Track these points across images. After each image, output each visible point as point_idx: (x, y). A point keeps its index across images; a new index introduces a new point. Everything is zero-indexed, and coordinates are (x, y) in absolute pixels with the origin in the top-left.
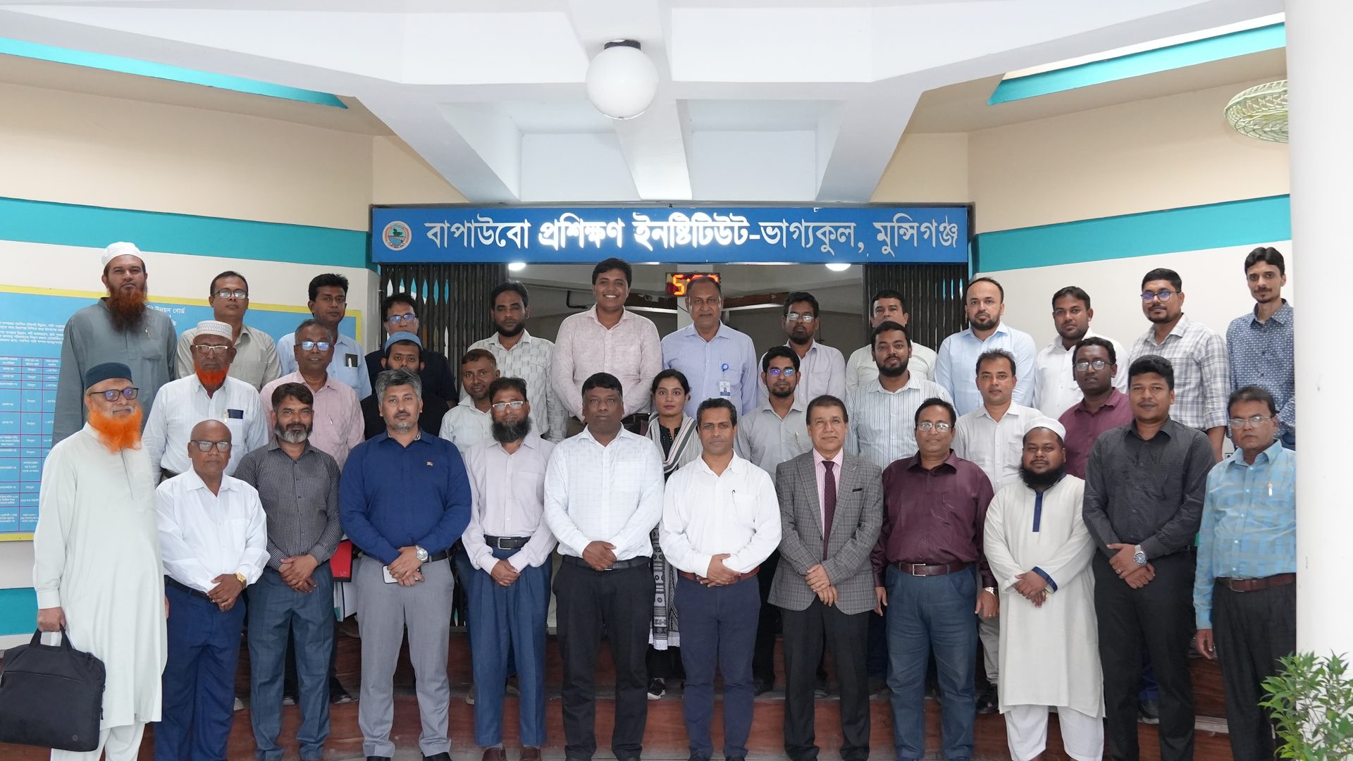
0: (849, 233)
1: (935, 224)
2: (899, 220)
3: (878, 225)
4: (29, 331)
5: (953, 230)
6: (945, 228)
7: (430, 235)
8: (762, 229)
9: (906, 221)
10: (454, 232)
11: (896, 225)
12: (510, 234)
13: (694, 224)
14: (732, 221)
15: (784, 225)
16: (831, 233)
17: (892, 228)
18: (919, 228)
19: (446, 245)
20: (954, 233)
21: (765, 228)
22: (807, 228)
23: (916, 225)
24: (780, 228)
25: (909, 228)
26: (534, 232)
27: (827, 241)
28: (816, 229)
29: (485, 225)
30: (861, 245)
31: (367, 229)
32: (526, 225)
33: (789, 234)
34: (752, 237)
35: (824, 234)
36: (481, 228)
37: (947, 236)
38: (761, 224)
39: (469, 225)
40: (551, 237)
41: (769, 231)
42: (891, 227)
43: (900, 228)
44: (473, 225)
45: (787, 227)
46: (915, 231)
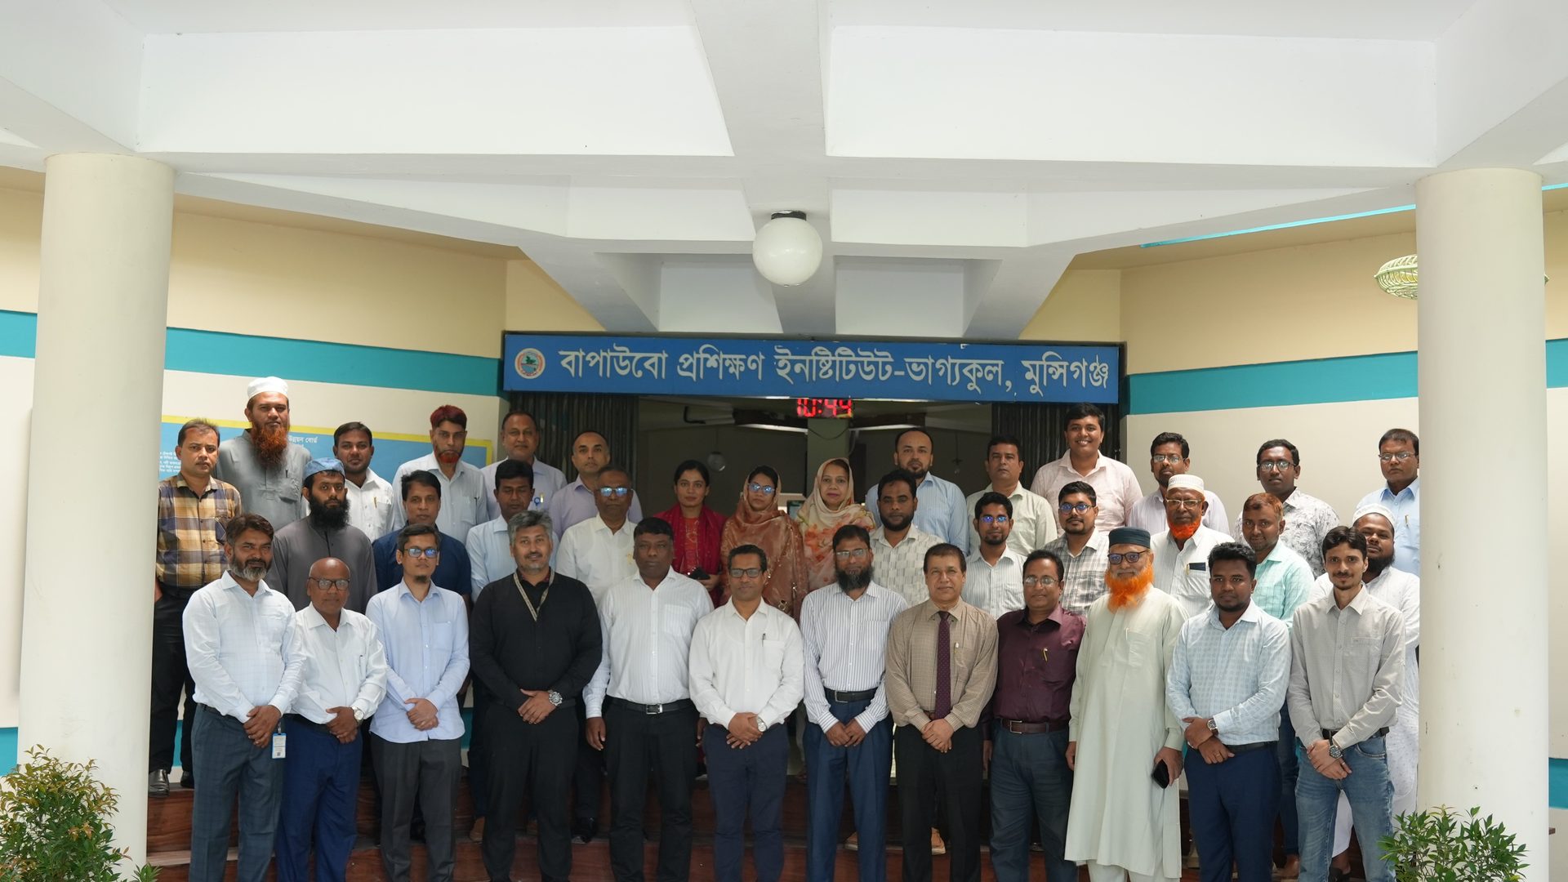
0: (997, 371)
1: (1085, 364)
2: (1048, 359)
3: (1026, 363)
4: (165, 460)
5: (1104, 370)
6: (1095, 367)
7: (564, 363)
8: (907, 365)
9: (1056, 359)
10: (589, 362)
11: (1045, 363)
12: (647, 365)
13: (838, 359)
14: (876, 356)
15: (930, 361)
16: (978, 370)
17: (1041, 367)
18: (1068, 367)
19: (580, 374)
20: (1105, 373)
21: (910, 364)
22: (953, 365)
23: (1065, 364)
24: (926, 365)
25: (1058, 367)
26: (673, 363)
27: (974, 379)
28: (962, 366)
29: (621, 355)
30: (1009, 383)
31: (498, 355)
32: (664, 356)
33: (935, 371)
34: (897, 373)
35: (971, 371)
36: (618, 358)
37: (1097, 375)
38: (907, 360)
39: (605, 354)
40: (690, 369)
41: (914, 367)
42: (1040, 365)
43: (1049, 366)
44: (609, 354)
45: (933, 363)
46: (1064, 371)
